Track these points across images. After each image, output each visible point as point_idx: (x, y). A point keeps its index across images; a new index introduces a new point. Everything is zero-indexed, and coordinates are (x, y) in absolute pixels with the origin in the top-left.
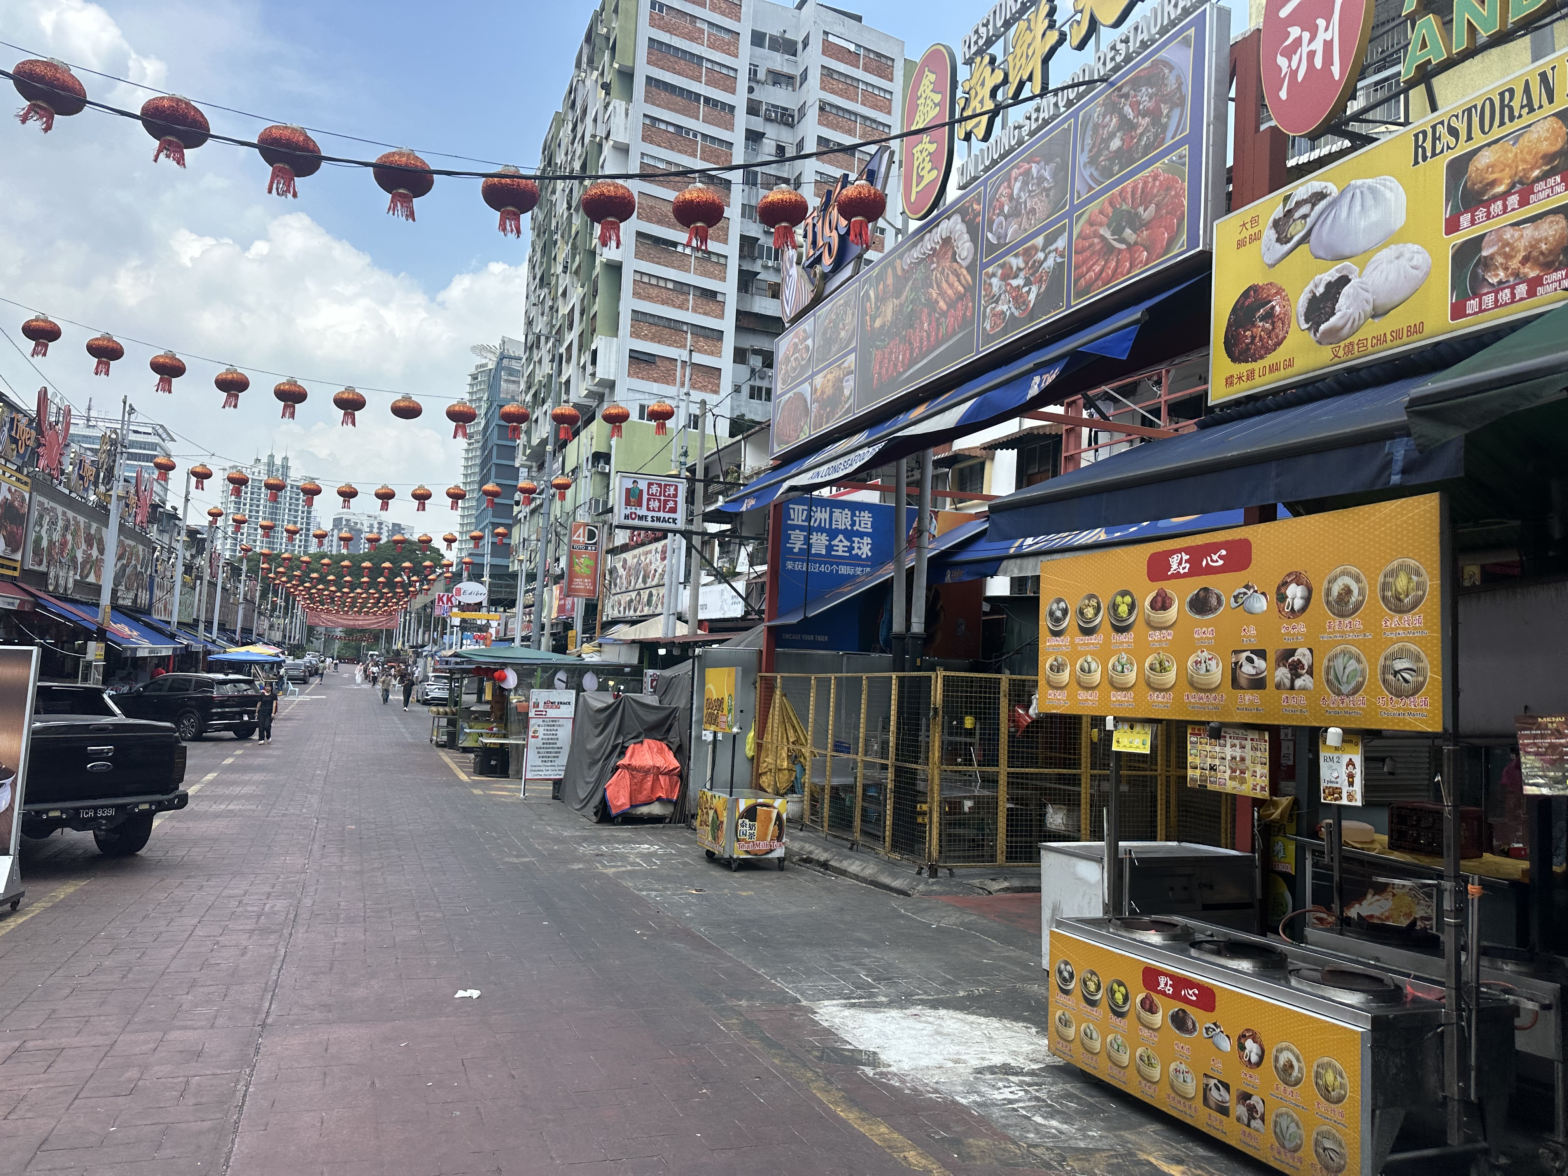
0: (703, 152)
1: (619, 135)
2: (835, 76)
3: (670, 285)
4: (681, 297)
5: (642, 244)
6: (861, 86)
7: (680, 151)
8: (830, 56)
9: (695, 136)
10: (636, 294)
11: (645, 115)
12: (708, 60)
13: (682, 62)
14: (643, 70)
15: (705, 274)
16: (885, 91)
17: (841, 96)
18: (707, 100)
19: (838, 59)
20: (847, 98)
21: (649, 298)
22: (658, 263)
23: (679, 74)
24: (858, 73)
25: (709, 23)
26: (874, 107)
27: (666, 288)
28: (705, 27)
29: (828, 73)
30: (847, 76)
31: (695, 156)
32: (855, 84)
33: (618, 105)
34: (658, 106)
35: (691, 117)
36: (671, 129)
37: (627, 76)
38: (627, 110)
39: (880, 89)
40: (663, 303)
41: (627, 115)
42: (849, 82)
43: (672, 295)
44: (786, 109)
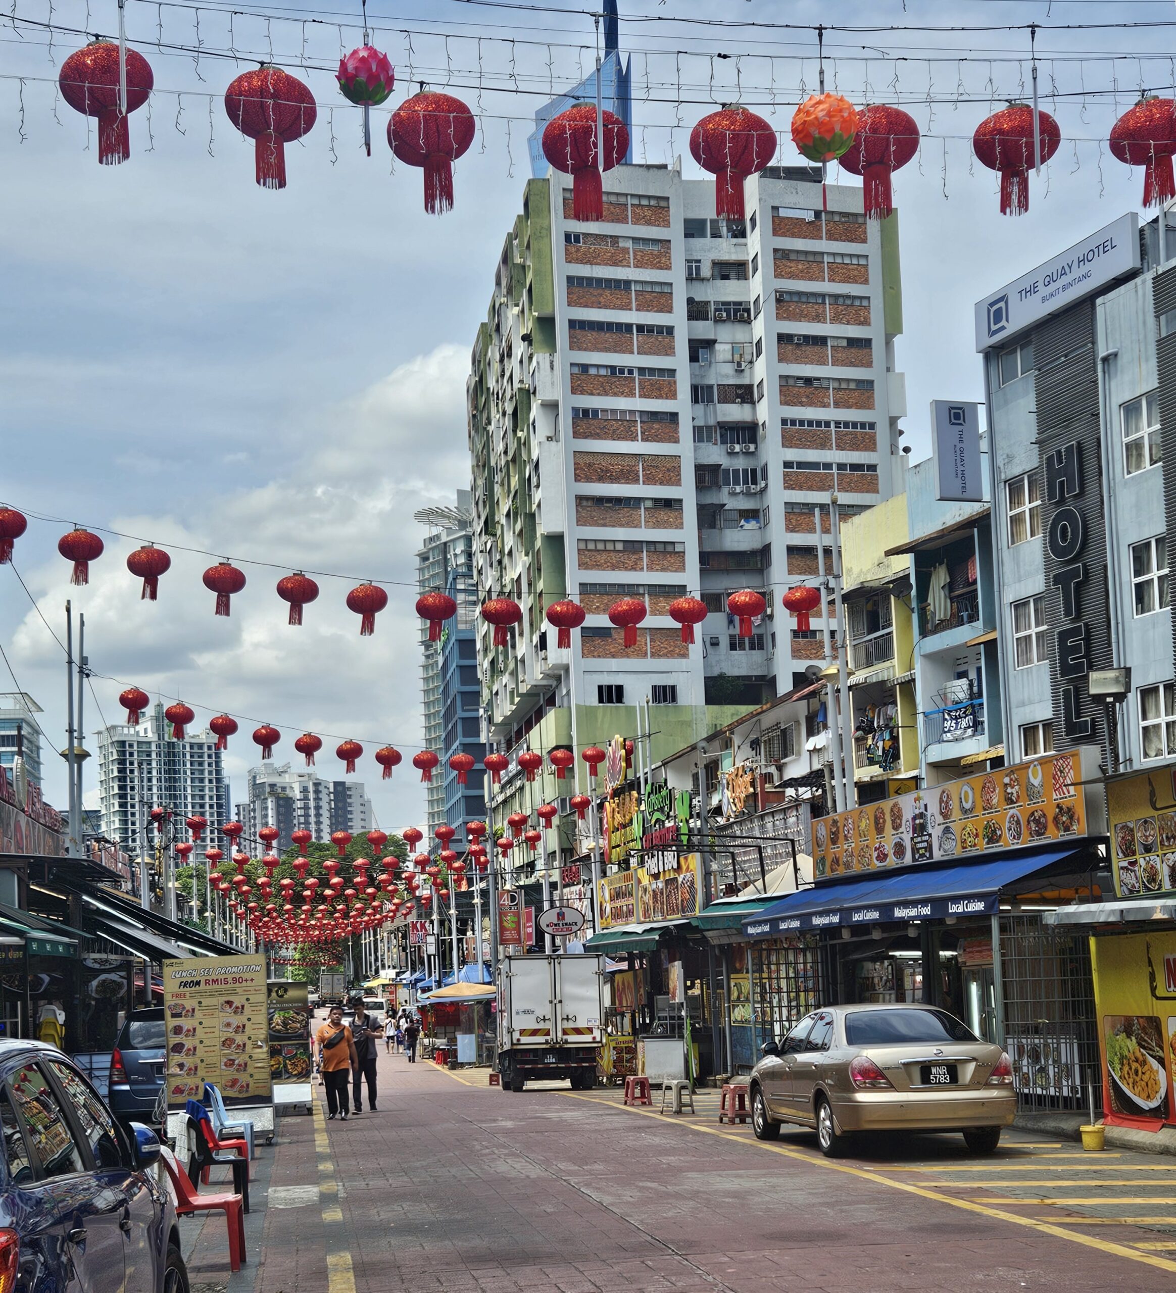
0: (642, 388)
1: (546, 392)
2: (793, 256)
3: (619, 546)
4: (633, 557)
5: (584, 508)
6: (826, 259)
7: (615, 394)
8: (784, 235)
9: (631, 372)
10: (583, 565)
11: (572, 364)
12: (636, 282)
13: (608, 292)
14: (563, 314)
15: (658, 525)
16: (858, 256)
17: (803, 278)
18: (640, 328)
19: (793, 235)
20: (811, 279)
21: (598, 566)
22: (604, 525)
23: (606, 307)
24: (822, 245)
25: (634, 239)
26: (847, 280)
27: (615, 551)
28: (629, 244)
29: (781, 255)
30: (806, 253)
31: (633, 395)
32: (819, 259)
33: (541, 358)
34: (585, 350)
35: (624, 352)
36: (603, 372)
37: (546, 323)
38: (552, 363)
39: (851, 256)
40: (614, 567)
41: (552, 368)
42: (811, 258)
43: (623, 557)
44: (740, 303)
